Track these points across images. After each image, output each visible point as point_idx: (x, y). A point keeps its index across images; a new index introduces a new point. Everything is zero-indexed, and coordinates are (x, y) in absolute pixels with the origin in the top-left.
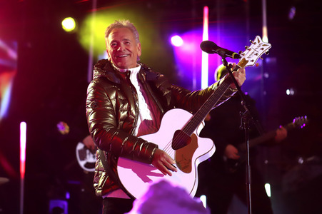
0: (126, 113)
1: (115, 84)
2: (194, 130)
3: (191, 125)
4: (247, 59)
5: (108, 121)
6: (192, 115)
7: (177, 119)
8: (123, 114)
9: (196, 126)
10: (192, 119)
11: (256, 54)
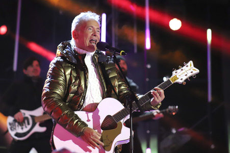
0: (76, 87)
1: (72, 64)
2: (122, 119)
3: (120, 115)
4: (178, 77)
5: (58, 92)
6: (123, 107)
7: (111, 107)
8: (74, 88)
9: (124, 116)
10: (123, 110)
11: (186, 75)
